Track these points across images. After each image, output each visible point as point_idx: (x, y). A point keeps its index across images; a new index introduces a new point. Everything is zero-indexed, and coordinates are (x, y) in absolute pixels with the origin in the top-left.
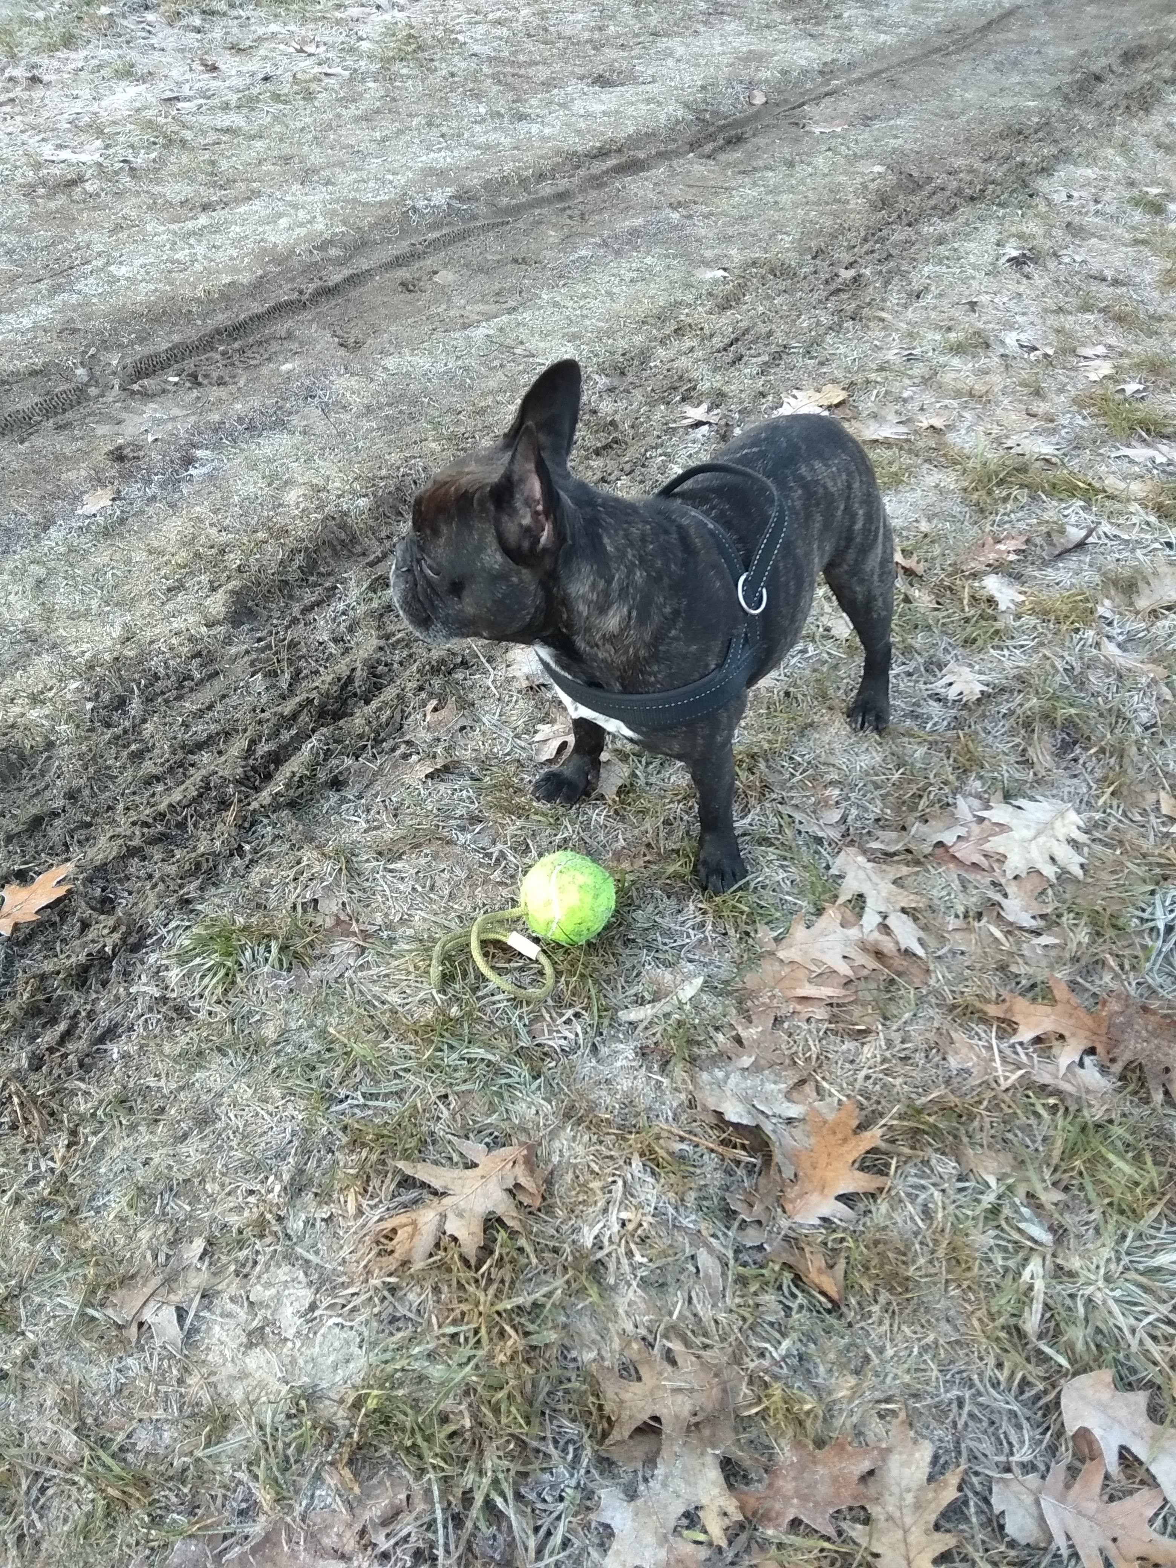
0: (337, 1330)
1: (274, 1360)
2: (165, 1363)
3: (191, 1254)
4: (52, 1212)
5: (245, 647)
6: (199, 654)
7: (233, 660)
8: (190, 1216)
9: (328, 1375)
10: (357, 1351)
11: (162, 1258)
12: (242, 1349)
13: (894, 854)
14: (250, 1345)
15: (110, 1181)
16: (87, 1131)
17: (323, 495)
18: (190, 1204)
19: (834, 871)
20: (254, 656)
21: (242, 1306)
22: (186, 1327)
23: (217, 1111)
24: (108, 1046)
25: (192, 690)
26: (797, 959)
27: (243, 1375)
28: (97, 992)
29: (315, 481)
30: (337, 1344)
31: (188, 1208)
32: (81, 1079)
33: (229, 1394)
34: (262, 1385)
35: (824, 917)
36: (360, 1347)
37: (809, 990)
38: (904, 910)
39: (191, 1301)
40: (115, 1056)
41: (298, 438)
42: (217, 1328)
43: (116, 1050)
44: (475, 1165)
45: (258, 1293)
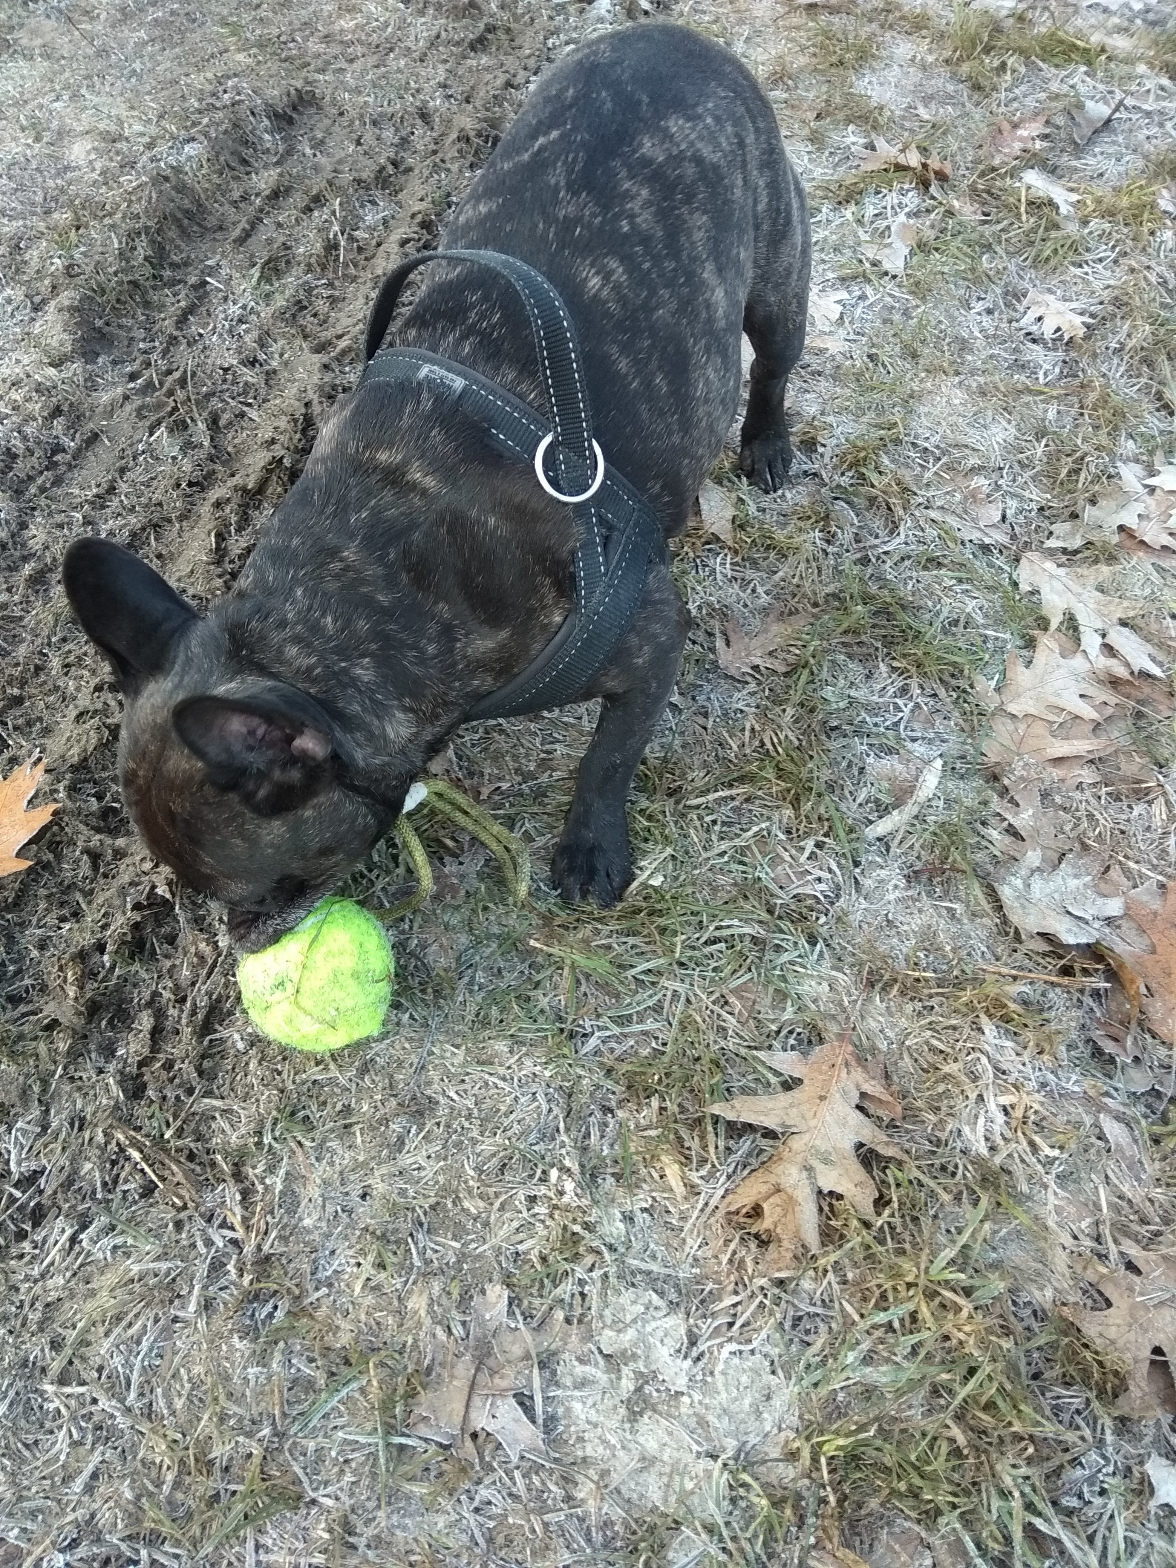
0: (736, 1360)
1: (676, 1427)
2: (535, 1479)
3: (495, 1312)
4: (269, 1307)
5: (120, 390)
6: (57, 412)
7: (109, 414)
8: (462, 1257)
9: (752, 1425)
10: (773, 1380)
11: (458, 1331)
12: (627, 1426)
13: (1076, 552)
14: (634, 1416)
15: (328, 1236)
16: (258, 1171)
17: (123, 146)
18: (455, 1238)
19: (1024, 587)
20: (138, 402)
21: (596, 1364)
22: (540, 1421)
23: (428, 1092)
24: (223, 1033)
25: (70, 467)
26: (1032, 711)
27: (647, 1462)
28: (167, 957)
29: (102, 126)
30: (744, 1379)
31: (457, 1245)
32: (208, 1094)
33: (642, 1496)
34: (678, 1470)
35: (1040, 648)
36: (773, 1372)
37: (1060, 748)
38: (1123, 623)
39: (529, 1379)
40: (240, 1045)
41: (41, 65)
42: (577, 1406)
43: (236, 1036)
44: (799, 1082)
45: (608, 1340)
